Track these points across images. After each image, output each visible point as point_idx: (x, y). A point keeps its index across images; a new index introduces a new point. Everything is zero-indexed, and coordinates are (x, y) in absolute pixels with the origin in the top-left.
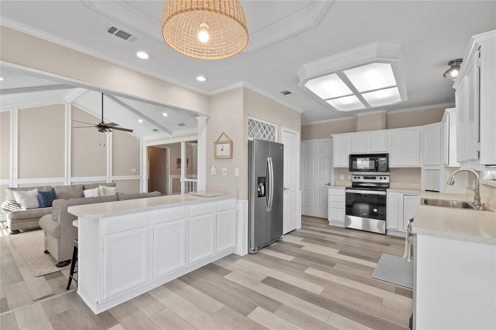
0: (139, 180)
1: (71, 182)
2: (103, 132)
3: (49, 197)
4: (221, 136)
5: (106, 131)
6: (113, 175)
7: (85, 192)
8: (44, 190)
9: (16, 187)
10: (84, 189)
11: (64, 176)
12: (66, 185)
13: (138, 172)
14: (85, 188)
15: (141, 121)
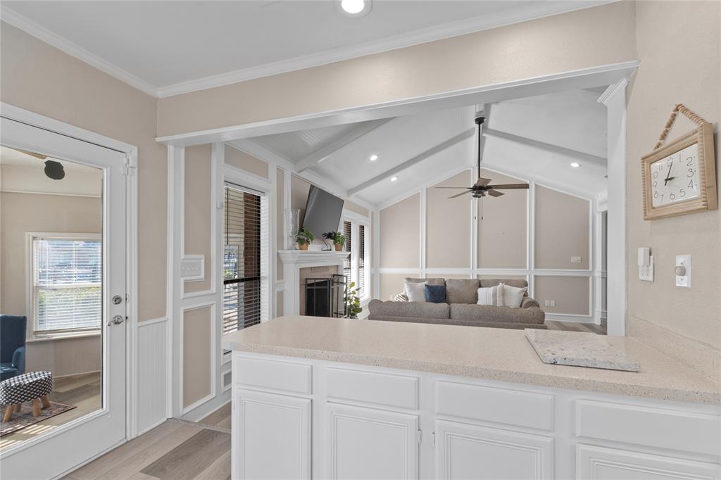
0: (588, 278)
1: (478, 275)
2: (479, 197)
3: (436, 293)
4: (670, 125)
5: (484, 195)
6: (536, 267)
7: (480, 291)
8: (435, 284)
9: (424, 277)
10: (480, 286)
11: (470, 267)
12: (471, 278)
13: (584, 263)
14: (482, 284)
15: (575, 165)
